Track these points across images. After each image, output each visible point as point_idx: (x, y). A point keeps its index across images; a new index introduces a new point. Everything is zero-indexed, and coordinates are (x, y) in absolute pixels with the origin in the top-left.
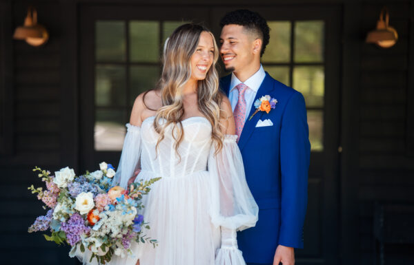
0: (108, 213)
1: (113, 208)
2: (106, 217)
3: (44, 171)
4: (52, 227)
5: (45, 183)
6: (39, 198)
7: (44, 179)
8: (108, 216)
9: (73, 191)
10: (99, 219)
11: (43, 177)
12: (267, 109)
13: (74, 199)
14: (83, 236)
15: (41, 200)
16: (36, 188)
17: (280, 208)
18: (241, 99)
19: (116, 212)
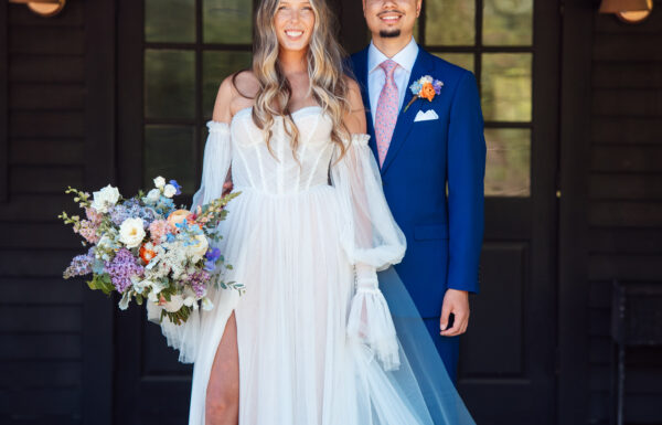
0: (166, 245)
1: (172, 237)
2: (163, 251)
3: (81, 193)
4: (95, 271)
5: (83, 209)
6: (76, 230)
7: (82, 205)
8: (166, 251)
9: (115, 217)
10: (154, 255)
11: (81, 201)
12: (430, 95)
13: (118, 228)
14: (135, 279)
15: (78, 233)
16: (69, 216)
17: (448, 239)
18: (389, 81)
19: (176, 243)
